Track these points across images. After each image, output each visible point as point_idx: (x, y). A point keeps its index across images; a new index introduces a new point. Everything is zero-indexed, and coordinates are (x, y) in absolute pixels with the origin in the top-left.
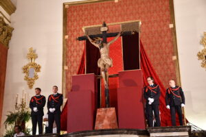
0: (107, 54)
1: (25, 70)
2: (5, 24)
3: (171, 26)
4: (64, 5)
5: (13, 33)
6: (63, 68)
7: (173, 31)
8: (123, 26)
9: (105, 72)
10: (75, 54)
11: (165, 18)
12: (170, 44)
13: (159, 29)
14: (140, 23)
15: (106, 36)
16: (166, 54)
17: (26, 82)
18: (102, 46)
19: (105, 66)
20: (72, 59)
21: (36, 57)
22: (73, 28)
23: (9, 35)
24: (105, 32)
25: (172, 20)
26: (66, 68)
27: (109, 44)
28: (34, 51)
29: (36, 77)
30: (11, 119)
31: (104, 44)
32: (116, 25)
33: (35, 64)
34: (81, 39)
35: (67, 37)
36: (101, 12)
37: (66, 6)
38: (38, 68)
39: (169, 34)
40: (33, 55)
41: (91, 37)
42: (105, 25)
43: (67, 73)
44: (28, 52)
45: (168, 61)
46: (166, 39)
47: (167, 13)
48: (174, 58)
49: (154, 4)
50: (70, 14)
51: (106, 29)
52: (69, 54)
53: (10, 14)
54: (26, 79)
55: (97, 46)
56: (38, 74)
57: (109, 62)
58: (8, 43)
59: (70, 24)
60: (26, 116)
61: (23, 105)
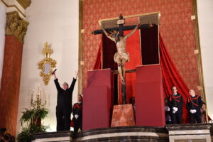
0: (124, 49)
1: (41, 65)
2: (20, 19)
3: (193, 18)
5: (29, 27)
6: (79, 63)
7: (196, 23)
8: (142, 18)
9: (122, 67)
10: (91, 49)
11: (186, 10)
12: (192, 37)
14: (160, 15)
15: (123, 29)
16: (187, 47)
17: (41, 78)
18: (118, 40)
19: (121, 61)
20: (88, 54)
21: (51, 52)
22: (89, 22)
23: (24, 29)
24: (122, 25)
26: (82, 63)
27: (126, 37)
28: (50, 46)
30: (27, 116)
31: (121, 38)
32: (134, 17)
33: (50, 60)
34: (96, 32)
35: (83, 31)
36: (118, 4)
38: (53, 64)
39: (190, 26)
40: (48, 50)
41: (107, 30)
42: (121, 18)
43: (83, 69)
44: (43, 47)
45: (190, 55)
46: (187, 32)
47: (189, 4)
48: (196, 52)
50: (86, 7)
51: (122, 22)
52: (86, 49)
53: (25, 8)
54: (42, 74)
55: (113, 39)
57: (126, 57)
58: (23, 39)
59: (86, 17)
60: (41, 113)
61: (38, 102)
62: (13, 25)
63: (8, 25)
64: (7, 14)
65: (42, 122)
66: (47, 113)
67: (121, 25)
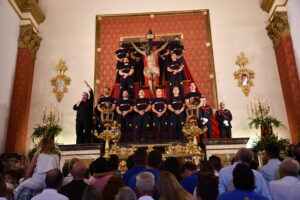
1: (54, 82)
2: (34, 33)
3: (208, 44)
4: (97, 17)
5: (42, 43)
6: (95, 82)
9: (153, 81)
11: (201, 37)
12: (207, 63)
13: (196, 47)
14: (182, 37)
16: (203, 71)
17: (54, 95)
19: (152, 75)
20: (105, 73)
21: (66, 69)
22: (106, 41)
23: (37, 45)
25: (209, 39)
26: (98, 82)
28: (64, 63)
29: (65, 90)
30: (38, 132)
33: (64, 76)
35: (99, 50)
36: (135, 26)
37: (100, 18)
38: (68, 81)
39: (206, 52)
40: (62, 67)
42: (151, 33)
44: (57, 63)
45: (205, 79)
46: (203, 57)
47: (204, 32)
48: (212, 76)
49: (191, 22)
51: (152, 36)
52: (102, 67)
53: (39, 23)
54: (55, 91)
55: (143, 53)
56: (68, 87)
58: (35, 53)
60: (55, 130)
61: (51, 119)
62: (27, 38)
63: (21, 38)
64: (21, 27)
65: (56, 139)
66: (61, 130)
67: (150, 40)
